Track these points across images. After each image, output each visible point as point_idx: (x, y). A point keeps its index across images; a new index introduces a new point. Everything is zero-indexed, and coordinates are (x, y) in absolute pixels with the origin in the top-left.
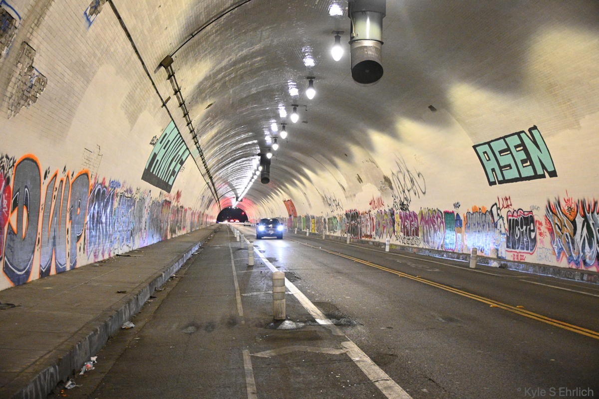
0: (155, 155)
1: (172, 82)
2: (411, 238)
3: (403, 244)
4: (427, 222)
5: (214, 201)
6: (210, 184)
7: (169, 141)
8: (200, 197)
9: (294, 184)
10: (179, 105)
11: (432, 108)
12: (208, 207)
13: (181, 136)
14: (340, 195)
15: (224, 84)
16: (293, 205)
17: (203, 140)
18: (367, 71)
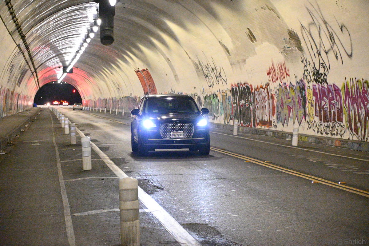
2: (331, 124)
3: (319, 135)
4: (354, 100)
5: (29, 73)
6: (23, 47)
9: (151, 46)
12: (20, 81)
14: (222, 61)
16: (150, 78)
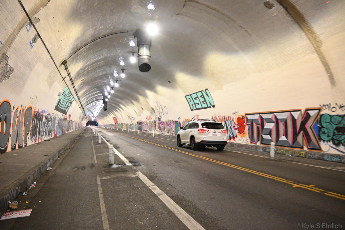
0: (60, 100)
1: (67, 70)
2: (162, 131)
3: (159, 134)
4: (168, 125)
5: (85, 118)
6: (83, 111)
7: (66, 94)
8: (79, 116)
9: (117, 111)
10: (69, 80)
11: (169, 82)
12: (82, 120)
13: (71, 92)
14: (135, 115)
15: (88, 71)
16: (116, 119)
17: (80, 94)
18: (145, 67)
